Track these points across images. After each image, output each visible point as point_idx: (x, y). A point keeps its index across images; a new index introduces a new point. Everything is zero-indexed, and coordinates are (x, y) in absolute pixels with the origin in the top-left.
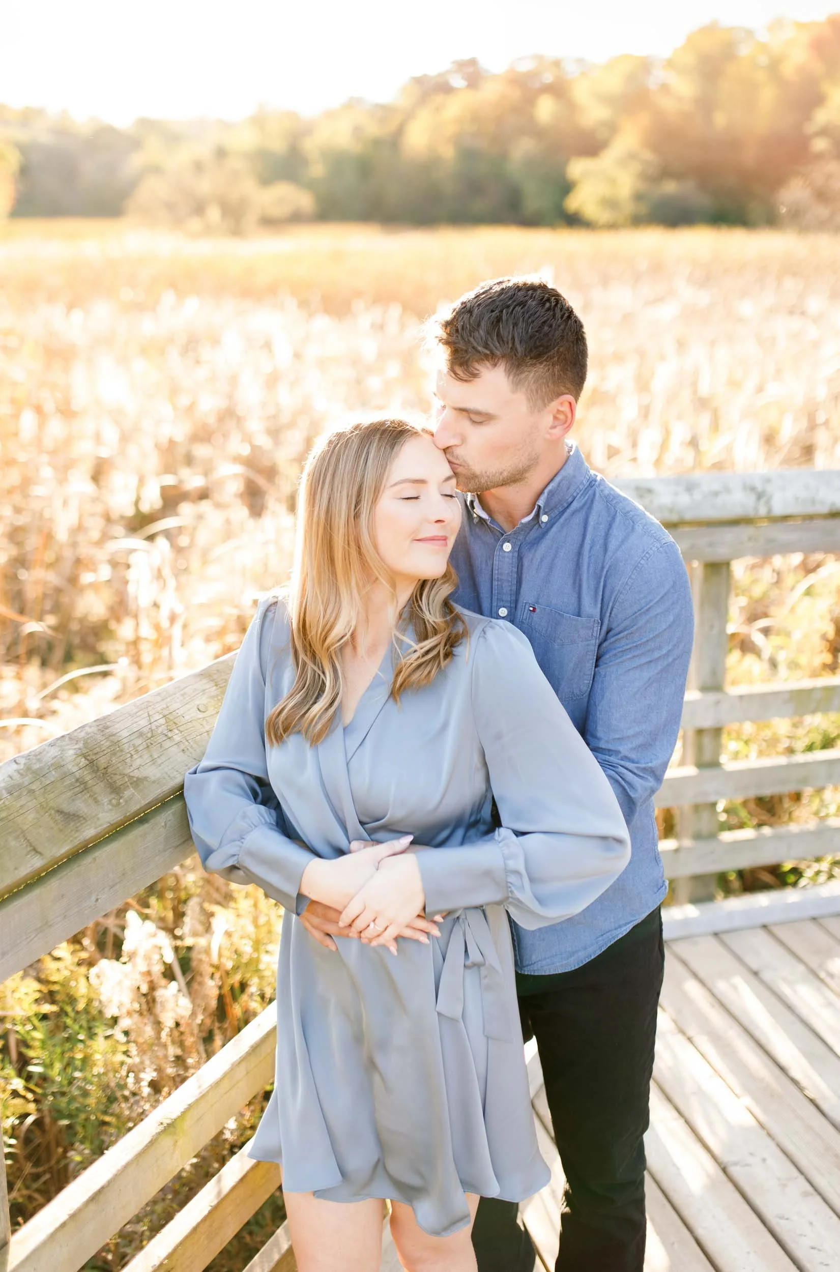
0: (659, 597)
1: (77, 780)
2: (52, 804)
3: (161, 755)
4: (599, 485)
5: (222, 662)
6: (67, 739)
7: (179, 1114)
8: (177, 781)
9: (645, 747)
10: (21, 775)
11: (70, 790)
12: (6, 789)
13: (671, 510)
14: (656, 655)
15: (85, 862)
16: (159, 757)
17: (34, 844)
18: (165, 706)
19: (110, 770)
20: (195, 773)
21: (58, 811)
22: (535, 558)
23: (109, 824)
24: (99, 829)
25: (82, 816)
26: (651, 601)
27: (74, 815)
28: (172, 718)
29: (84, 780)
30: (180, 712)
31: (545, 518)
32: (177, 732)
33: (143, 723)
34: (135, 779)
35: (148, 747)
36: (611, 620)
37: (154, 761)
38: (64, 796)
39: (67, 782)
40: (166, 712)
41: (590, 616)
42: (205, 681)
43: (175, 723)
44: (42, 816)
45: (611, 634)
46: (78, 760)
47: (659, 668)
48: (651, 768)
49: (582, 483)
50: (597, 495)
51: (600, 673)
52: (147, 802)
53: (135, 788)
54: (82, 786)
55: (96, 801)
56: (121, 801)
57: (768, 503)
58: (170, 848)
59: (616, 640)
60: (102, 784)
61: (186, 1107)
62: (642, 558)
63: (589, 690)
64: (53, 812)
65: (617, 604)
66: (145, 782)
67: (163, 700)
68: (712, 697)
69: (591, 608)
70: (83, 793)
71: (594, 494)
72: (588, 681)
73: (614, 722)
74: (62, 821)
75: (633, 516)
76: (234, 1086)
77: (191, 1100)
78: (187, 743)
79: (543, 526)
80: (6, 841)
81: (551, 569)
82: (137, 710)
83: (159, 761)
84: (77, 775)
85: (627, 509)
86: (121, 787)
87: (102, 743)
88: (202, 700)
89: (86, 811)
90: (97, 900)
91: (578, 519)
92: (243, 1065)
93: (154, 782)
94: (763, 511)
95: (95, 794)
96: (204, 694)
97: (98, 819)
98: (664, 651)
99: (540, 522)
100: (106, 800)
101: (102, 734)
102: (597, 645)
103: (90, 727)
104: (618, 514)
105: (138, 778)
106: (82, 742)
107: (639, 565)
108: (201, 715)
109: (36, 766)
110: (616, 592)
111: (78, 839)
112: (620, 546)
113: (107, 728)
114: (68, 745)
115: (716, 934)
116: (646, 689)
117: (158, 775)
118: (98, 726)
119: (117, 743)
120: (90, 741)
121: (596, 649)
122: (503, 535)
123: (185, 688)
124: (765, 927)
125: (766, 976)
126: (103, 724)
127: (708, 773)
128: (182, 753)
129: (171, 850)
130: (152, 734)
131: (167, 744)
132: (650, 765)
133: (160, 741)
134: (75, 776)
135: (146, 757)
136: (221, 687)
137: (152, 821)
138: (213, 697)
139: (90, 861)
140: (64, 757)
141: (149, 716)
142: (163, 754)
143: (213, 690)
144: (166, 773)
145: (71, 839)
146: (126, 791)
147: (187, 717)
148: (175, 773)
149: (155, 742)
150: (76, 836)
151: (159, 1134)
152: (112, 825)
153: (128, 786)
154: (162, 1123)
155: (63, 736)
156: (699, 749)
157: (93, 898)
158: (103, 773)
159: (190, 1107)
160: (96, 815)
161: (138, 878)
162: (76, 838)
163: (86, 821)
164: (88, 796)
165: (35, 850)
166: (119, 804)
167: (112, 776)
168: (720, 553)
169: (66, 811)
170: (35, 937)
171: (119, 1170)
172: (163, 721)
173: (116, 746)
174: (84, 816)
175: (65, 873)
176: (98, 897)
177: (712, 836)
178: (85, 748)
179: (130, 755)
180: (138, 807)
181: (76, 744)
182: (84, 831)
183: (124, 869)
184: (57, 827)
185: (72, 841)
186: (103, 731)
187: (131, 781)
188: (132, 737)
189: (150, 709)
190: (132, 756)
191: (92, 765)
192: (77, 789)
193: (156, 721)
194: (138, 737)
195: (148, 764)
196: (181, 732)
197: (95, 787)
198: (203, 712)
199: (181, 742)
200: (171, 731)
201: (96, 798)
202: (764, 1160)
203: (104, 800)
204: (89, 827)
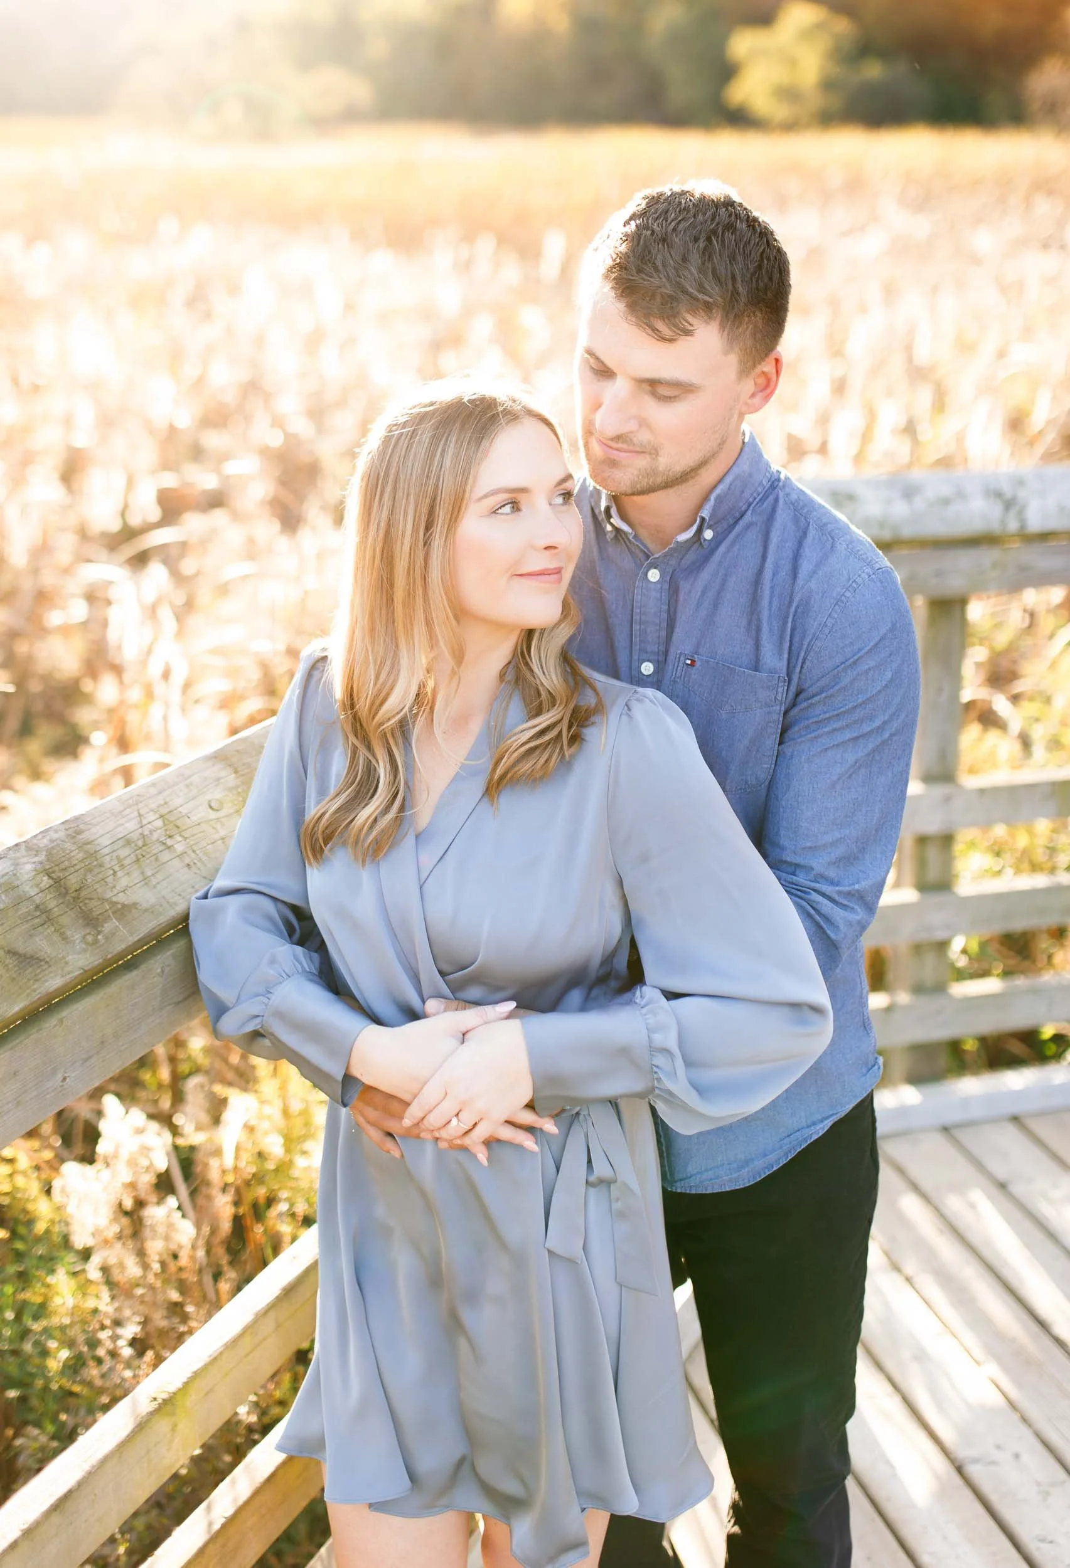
0: (872, 644)
1: (37, 907)
2: (2, 941)
3: (157, 872)
4: (784, 486)
5: (245, 739)
6: (23, 848)
7: (179, 1385)
8: (180, 908)
9: (848, 860)
11: (27, 921)
13: (882, 525)
14: (866, 728)
15: (47, 1025)
16: (153, 875)
18: (162, 802)
19: (83, 893)
20: (205, 897)
21: (9, 952)
22: (692, 590)
23: (82, 971)
24: (68, 978)
25: (44, 960)
26: (860, 650)
27: (32, 957)
28: (172, 819)
29: (46, 907)
30: (184, 810)
31: (708, 534)
32: (179, 838)
33: (131, 826)
34: (119, 906)
35: (138, 860)
36: (803, 677)
37: (146, 880)
38: (17, 930)
39: (24, 909)
40: (164, 811)
41: (773, 671)
42: (219, 766)
43: (178, 827)
45: (802, 696)
46: (38, 879)
47: (871, 746)
48: (858, 891)
49: (761, 483)
50: (781, 502)
51: (784, 752)
52: (136, 939)
53: (118, 920)
54: (44, 916)
55: (64, 938)
56: (100, 937)
57: (1021, 513)
58: (170, 1004)
59: (809, 707)
60: (72, 914)
61: (189, 1375)
62: (847, 589)
63: (769, 777)
64: (2, 952)
65: (812, 654)
66: (133, 911)
67: (160, 793)
68: (940, 790)
69: (773, 659)
70: (45, 926)
71: (776, 500)
72: (767, 765)
73: (804, 824)
74: (15, 966)
75: (833, 530)
76: (257, 1346)
77: (197, 1365)
78: (193, 855)
79: (705, 544)
81: (716, 605)
82: (122, 808)
83: (154, 881)
84: (38, 900)
85: (824, 521)
86: (100, 917)
87: (72, 854)
88: (216, 794)
89: (49, 951)
90: (64, 1079)
91: (753, 535)
92: (272, 1315)
93: (146, 910)
94: (1013, 526)
95: (63, 927)
96: (216, 786)
97: (67, 963)
98: (878, 723)
99: (702, 540)
100: (78, 936)
101: (72, 841)
102: (782, 712)
103: (56, 831)
104: (811, 527)
105: (124, 906)
106: (44, 853)
107: (843, 598)
108: (213, 815)
110: (810, 637)
111: (38, 991)
112: (815, 572)
113: (79, 832)
114: (23, 857)
115: (946, 1129)
116: (850, 776)
117: (153, 900)
118: (66, 830)
119: (93, 855)
120: (55, 851)
121: (781, 719)
122: (648, 557)
123: (190, 777)
124: (1016, 1119)
125: (1017, 1189)
126: (75, 828)
127: (936, 899)
128: (186, 869)
129: (169, 1008)
130: (144, 841)
131: (165, 856)
132: (857, 887)
133: (155, 852)
134: (34, 901)
135: (136, 876)
136: (243, 775)
137: (143, 967)
138: (230, 789)
139: (55, 1023)
140: (18, 874)
141: (140, 815)
142: (159, 870)
143: (231, 779)
144: (164, 897)
145: (28, 991)
146: (106, 923)
147: (194, 818)
148: (177, 898)
149: (149, 853)
150: (35, 986)
151: (152, 1414)
152: (85, 971)
153: (109, 916)
154: (155, 1399)
155: (17, 845)
156: (921, 864)
157: (60, 1076)
158: (74, 898)
159: (196, 1375)
160: (64, 958)
161: (123, 1048)
162: (34, 991)
163: (50, 966)
164: (53, 929)
166: (96, 941)
167: (87, 901)
168: (953, 585)
169: (21, 950)
171: (94, 1466)
172: (159, 823)
173: (92, 858)
174: (47, 959)
175: (17, 1041)
176: (67, 1075)
177: (939, 988)
178: (49, 861)
179: (112, 872)
180: (123, 946)
181: (36, 855)
182: (46, 981)
183: (103, 1036)
184: (8, 975)
185: (28, 995)
186: (74, 837)
187: (114, 909)
188: (116, 847)
189: (140, 805)
190: (115, 873)
191: (59, 886)
192: (37, 920)
193: (149, 823)
194: (124, 846)
195: (138, 885)
196: (186, 839)
197: (63, 917)
198: (217, 810)
199: (185, 853)
200: (170, 837)
201: (64, 933)
202: (1017, 1456)
203: (76, 935)
204: (52, 975)
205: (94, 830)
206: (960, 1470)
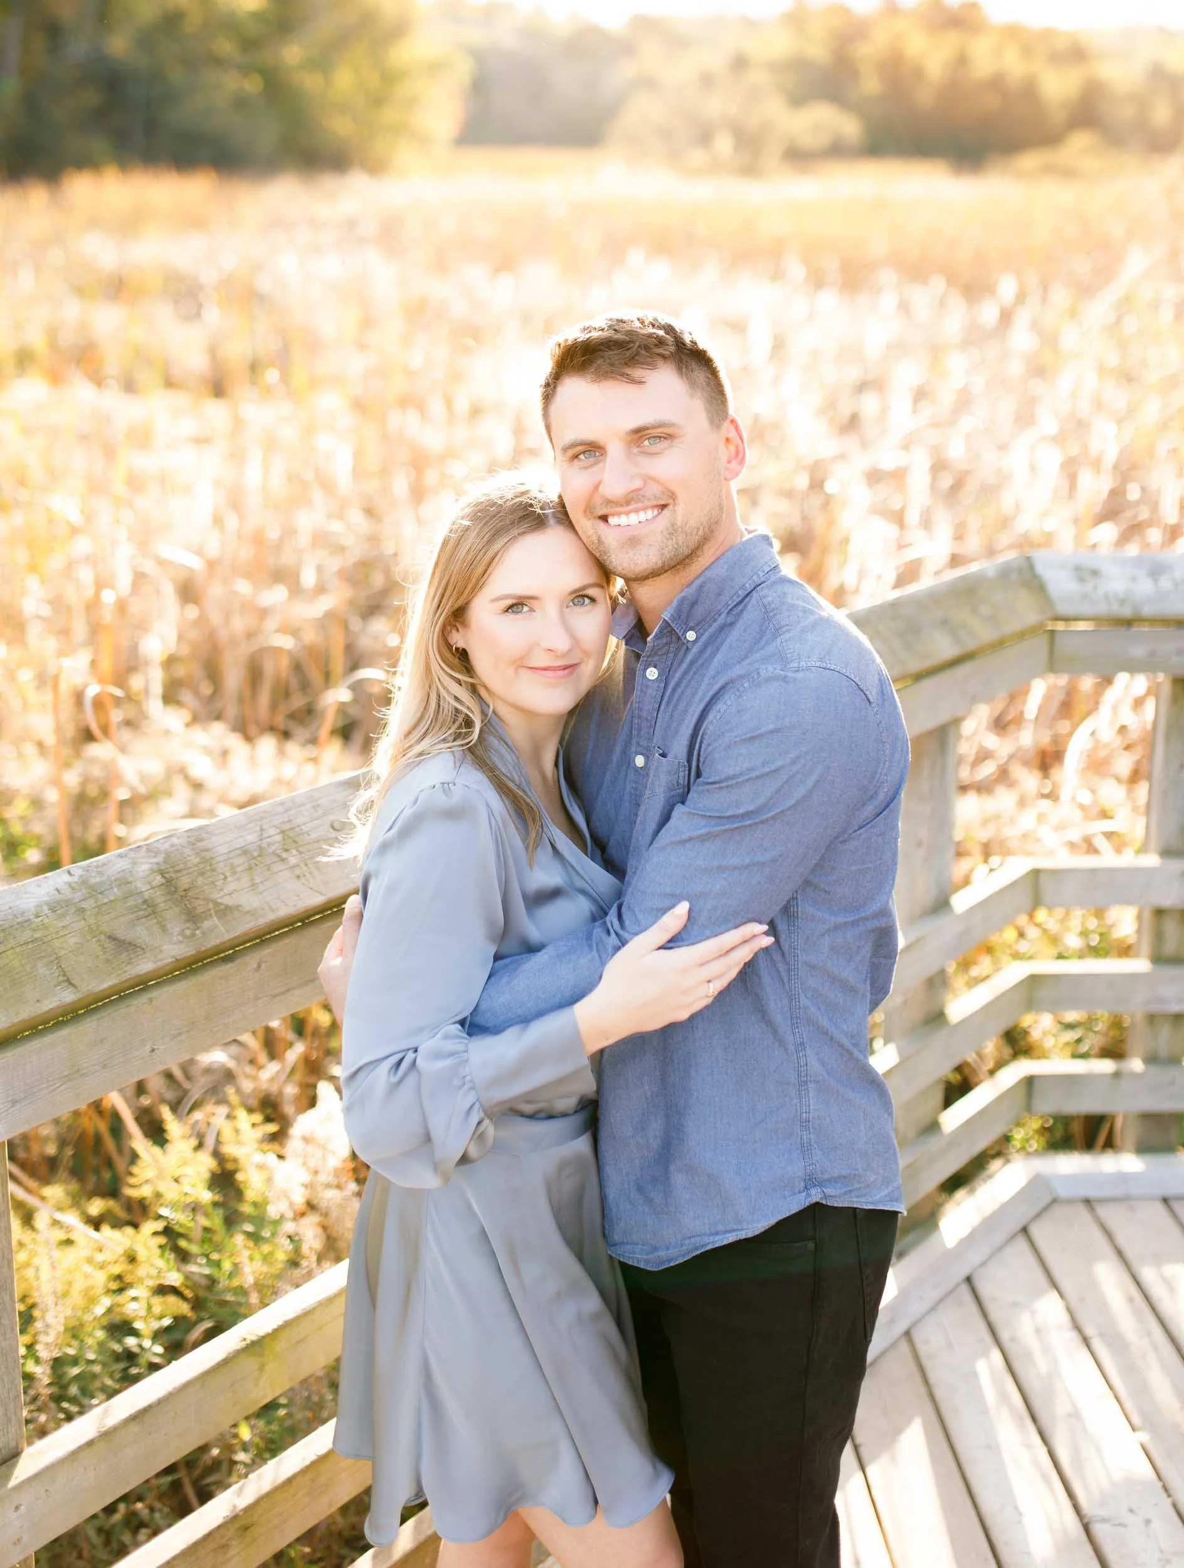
1: (145, 902)
2: (105, 928)
3: (265, 881)
6: (144, 850)
7: (269, 1330)
10: (73, 889)
11: (132, 913)
12: (48, 904)
13: (1122, 602)
15: (136, 1002)
16: (261, 882)
17: (68, 974)
18: (286, 820)
19: (190, 894)
21: (110, 937)
23: (174, 959)
24: (160, 964)
25: (140, 946)
27: (130, 943)
28: (292, 835)
29: (154, 902)
30: (305, 828)
32: (294, 852)
33: (251, 838)
34: (223, 907)
35: (250, 868)
37: (253, 886)
38: (122, 919)
39: (131, 902)
40: (286, 827)
43: (296, 842)
44: (88, 941)
46: (152, 877)
52: (234, 936)
53: (219, 918)
54: (150, 910)
55: (164, 929)
56: (197, 932)
58: (267, 995)
60: (176, 910)
61: (280, 1323)
64: (103, 937)
66: (236, 912)
67: (286, 811)
68: (1175, 865)
70: (149, 918)
74: (113, 949)
78: (305, 868)
80: (34, 966)
82: (245, 822)
83: (261, 888)
84: (146, 895)
86: (202, 914)
87: (189, 859)
88: (341, 816)
89: (147, 940)
90: (153, 1050)
93: (248, 912)
96: (343, 808)
97: (161, 951)
100: (177, 929)
101: (192, 847)
103: (178, 838)
105: (227, 906)
106: (163, 855)
108: (333, 834)
109: (93, 881)
111: (128, 973)
113: (200, 840)
114: (143, 857)
115: (1165, 1200)
117: (255, 904)
118: (189, 837)
119: (209, 861)
120: (173, 855)
123: (319, 799)
126: (196, 837)
128: (297, 880)
129: (265, 997)
130: (260, 852)
131: (279, 866)
133: (268, 863)
134: (143, 896)
135: (245, 881)
137: (238, 961)
139: (144, 1000)
140: (132, 873)
142: (269, 879)
144: (268, 903)
145: (120, 972)
146: (206, 920)
147: (313, 836)
148: (281, 904)
149: (262, 863)
150: (126, 969)
151: (239, 1352)
152: (179, 960)
153: (211, 915)
154: (245, 1340)
155: (138, 847)
156: (1159, 936)
157: (148, 1048)
158: (182, 896)
159: (287, 1324)
160: (160, 947)
161: (216, 1029)
162: (126, 972)
163: (144, 953)
164: (155, 922)
165: (68, 981)
166: (193, 935)
167: (193, 900)
169: (121, 937)
170: (60, 1086)
171: (175, 1388)
172: (279, 838)
173: (207, 864)
174: (144, 947)
176: (155, 1047)
178: (165, 862)
179: (223, 877)
180: (218, 941)
181: (155, 857)
182: (138, 965)
183: (192, 1015)
184: (104, 957)
185: (119, 975)
186: (194, 844)
187: (217, 909)
188: (231, 855)
189: (265, 821)
190: (226, 877)
191: (169, 882)
192: (142, 913)
193: (269, 837)
194: (238, 856)
195: (246, 890)
196: (301, 853)
197: (167, 912)
198: (338, 830)
199: (298, 866)
200: (287, 850)
201: (165, 925)
202: (1148, 1522)
203: (175, 928)
204: (145, 960)
205: (214, 839)
206: (1087, 1528)
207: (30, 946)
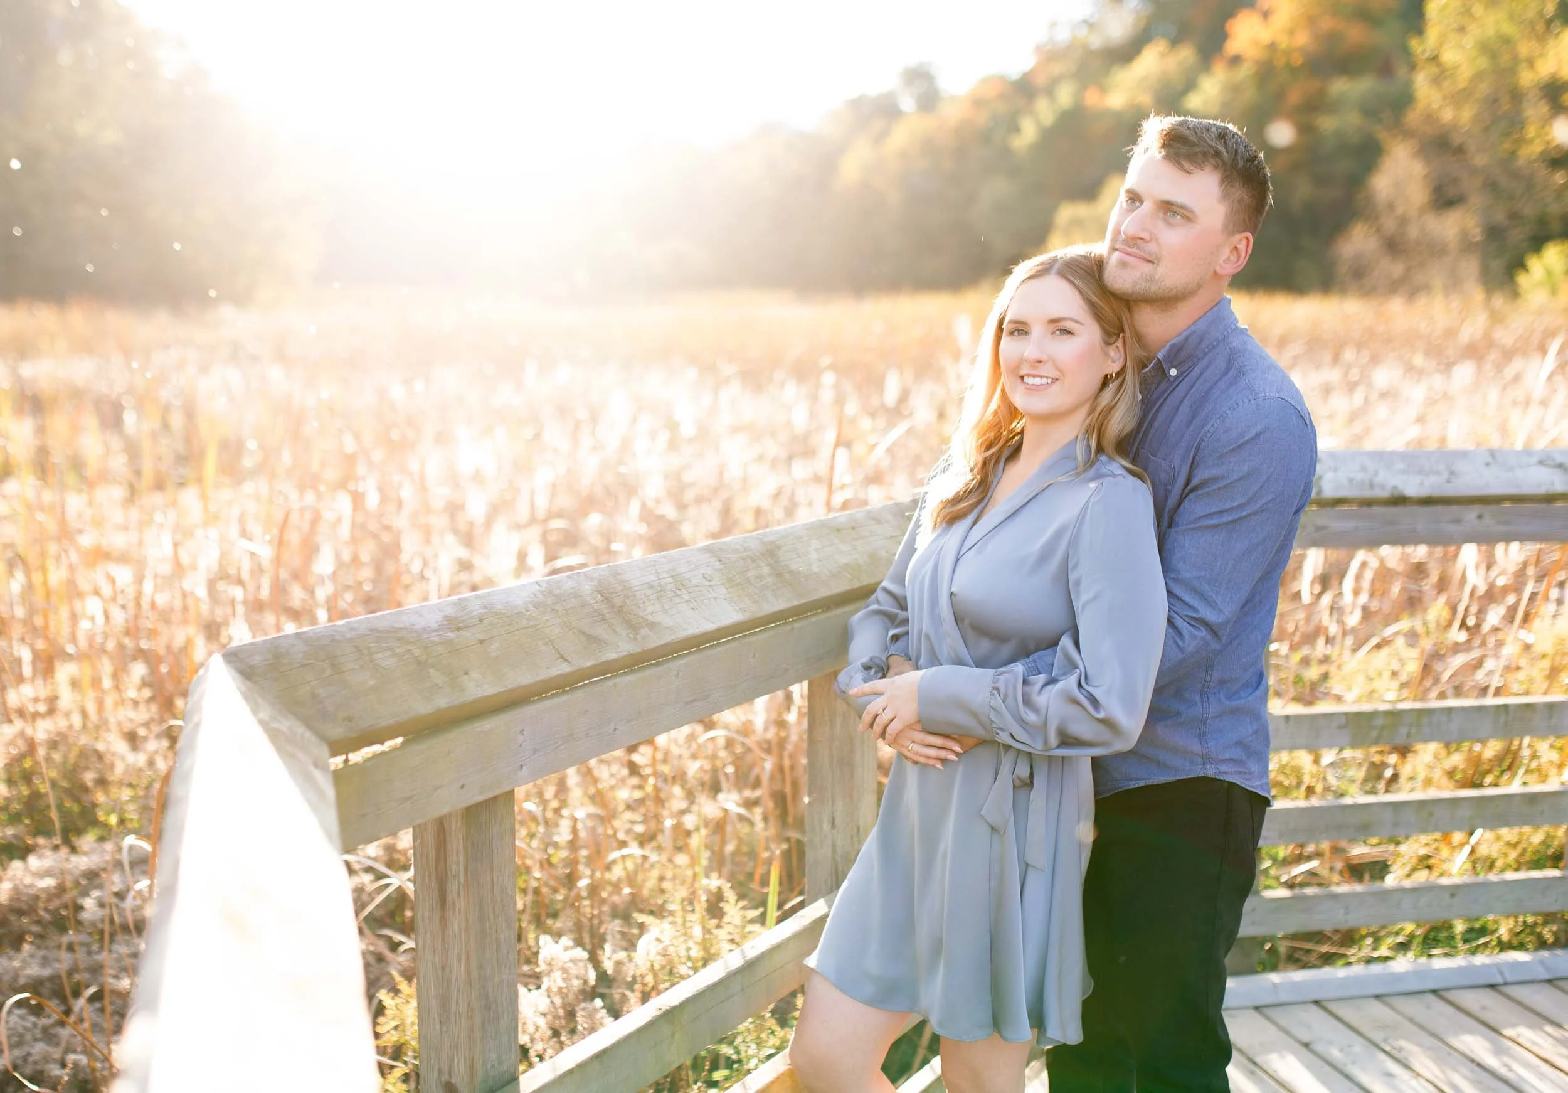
1: (596, 611)
2: (574, 625)
3: (671, 609)
5: (725, 543)
6: (583, 575)
10: (544, 595)
11: (590, 618)
17: (561, 653)
18: (672, 568)
19: (624, 610)
21: (580, 632)
23: (628, 654)
24: (620, 655)
25: (604, 642)
27: (595, 638)
28: (679, 580)
29: (601, 613)
30: (690, 575)
32: (684, 592)
33: (653, 577)
34: (649, 622)
35: (659, 598)
38: (585, 621)
39: (587, 610)
40: (674, 573)
42: (708, 555)
43: (683, 585)
44: (567, 633)
46: (594, 595)
53: (649, 630)
54: (601, 617)
55: (615, 632)
56: (638, 637)
60: (619, 620)
64: (576, 632)
66: (659, 627)
67: (670, 563)
70: (602, 623)
74: (585, 641)
78: (695, 604)
80: (537, 645)
82: (646, 566)
83: (671, 613)
84: (596, 606)
86: (637, 626)
87: (615, 586)
88: (709, 571)
89: (606, 637)
90: (615, 729)
93: (667, 629)
95: (614, 626)
97: (619, 647)
100: (624, 634)
101: (614, 580)
103: (604, 571)
105: (652, 622)
106: (597, 581)
108: (707, 583)
109: (557, 592)
111: (601, 658)
113: (618, 574)
114: (584, 581)
115: (1259, 1008)
117: (670, 624)
118: (611, 571)
119: (629, 589)
120: (604, 583)
123: (690, 557)
124: (1317, 1002)
125: (1319, 1047)
126: (616, 570)
130: (662, 589)
131: (677, 600)
133: (670, 596)
134: (593, 608)
135: (659, 607)
136: (724, 564)
137: (666, 665)
138: (718, 570)
140: (582, 591)
141: (657, 574)
142: (673, 608)
146: (641, 630)
149: (665, 596)
153: (643, 627)
157: (612, 726)
158: (619, 611)
160: (616, 643)
163: (607, 645)
164: (607, 626)
165: (562, 657)
166: (635, 639)
167: (628, 615)
169: (588, 633)
173: (628, 591)
174: (606, 642)
178: (600, 587)
179: (642, 602)
180: (655, 645)
182: (606, 653)
183: (640, 705)
184: (582, 645)
186: (616, 576)
187: (646, 623)
188: (643, 588)
190: (645, 603)
191: (607, 600)
192: (596, 619)
193: (664, 579)
194: (648, 589)
195: (661, 613)
196: (689, 593)
197: (613, 620)
198: (710, 580)
199: (690, 601)
200: (679, 590)
201: (615, 629)
204: (610, 651)
205: (628, 576)
207: (530, 630)
